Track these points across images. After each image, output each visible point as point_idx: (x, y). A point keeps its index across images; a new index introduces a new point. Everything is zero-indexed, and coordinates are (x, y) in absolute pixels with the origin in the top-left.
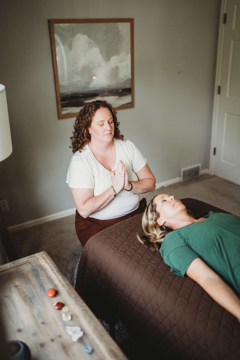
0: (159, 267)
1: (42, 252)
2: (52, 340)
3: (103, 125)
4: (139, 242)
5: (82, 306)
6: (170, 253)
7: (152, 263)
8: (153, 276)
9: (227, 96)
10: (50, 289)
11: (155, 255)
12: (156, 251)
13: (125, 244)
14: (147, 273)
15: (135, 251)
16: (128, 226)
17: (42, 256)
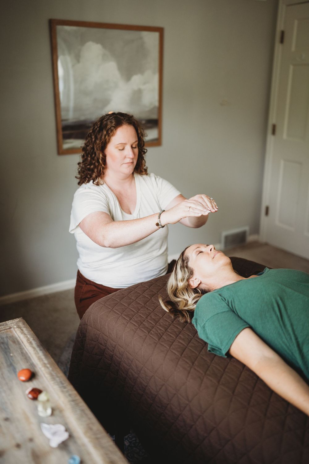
0: (190, 344)
1: (17, 319)
2: (18, 446)
3: (123, 149)
4: (163, 309)
5: (70, 395)
6: (207, 321)
7: (181, 338)
8: (181, 355)
9: (285, 136)
10: (23, 370)
11: (186, 327)
12: (186, 322)
13: (142, 312)
14: (172, 352)
15: (156, 322)
16: (147, 289)
17: (17, 324)
